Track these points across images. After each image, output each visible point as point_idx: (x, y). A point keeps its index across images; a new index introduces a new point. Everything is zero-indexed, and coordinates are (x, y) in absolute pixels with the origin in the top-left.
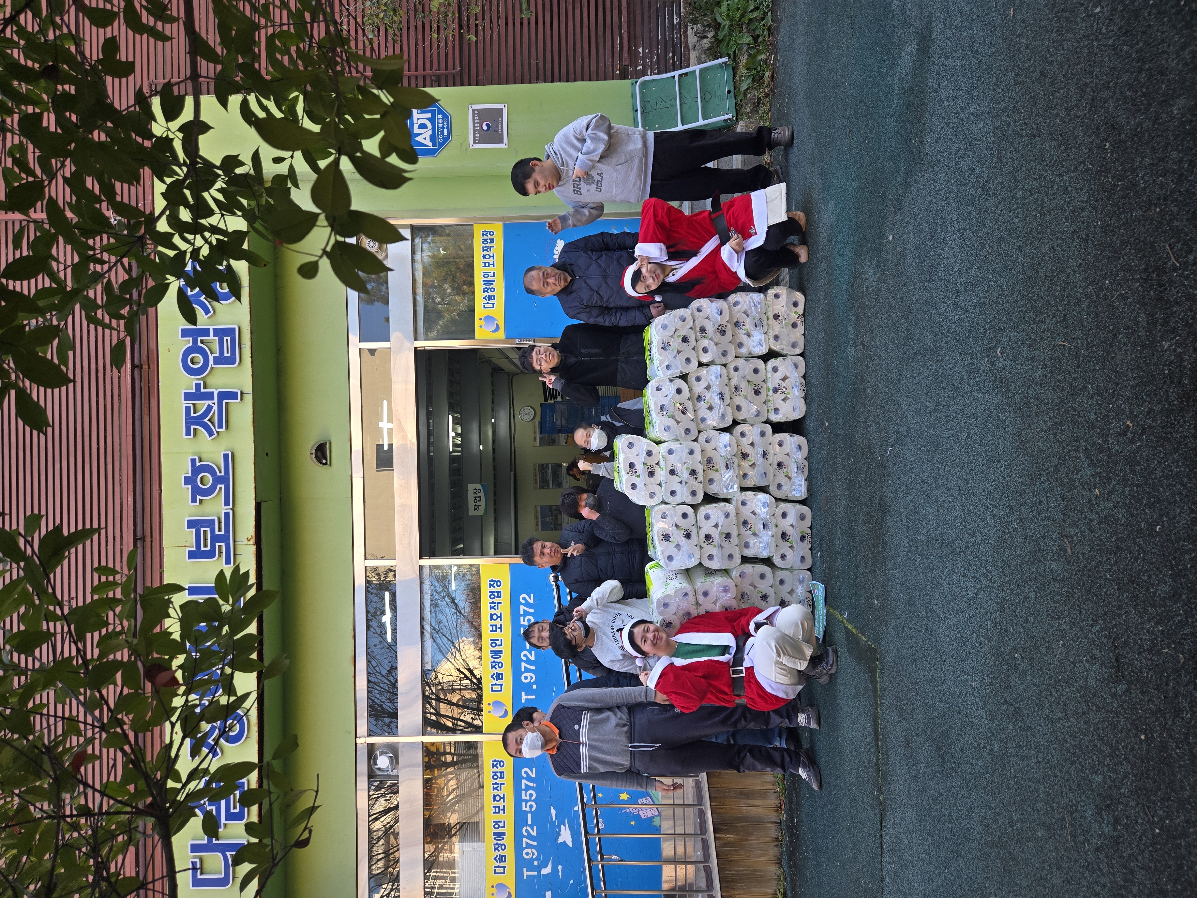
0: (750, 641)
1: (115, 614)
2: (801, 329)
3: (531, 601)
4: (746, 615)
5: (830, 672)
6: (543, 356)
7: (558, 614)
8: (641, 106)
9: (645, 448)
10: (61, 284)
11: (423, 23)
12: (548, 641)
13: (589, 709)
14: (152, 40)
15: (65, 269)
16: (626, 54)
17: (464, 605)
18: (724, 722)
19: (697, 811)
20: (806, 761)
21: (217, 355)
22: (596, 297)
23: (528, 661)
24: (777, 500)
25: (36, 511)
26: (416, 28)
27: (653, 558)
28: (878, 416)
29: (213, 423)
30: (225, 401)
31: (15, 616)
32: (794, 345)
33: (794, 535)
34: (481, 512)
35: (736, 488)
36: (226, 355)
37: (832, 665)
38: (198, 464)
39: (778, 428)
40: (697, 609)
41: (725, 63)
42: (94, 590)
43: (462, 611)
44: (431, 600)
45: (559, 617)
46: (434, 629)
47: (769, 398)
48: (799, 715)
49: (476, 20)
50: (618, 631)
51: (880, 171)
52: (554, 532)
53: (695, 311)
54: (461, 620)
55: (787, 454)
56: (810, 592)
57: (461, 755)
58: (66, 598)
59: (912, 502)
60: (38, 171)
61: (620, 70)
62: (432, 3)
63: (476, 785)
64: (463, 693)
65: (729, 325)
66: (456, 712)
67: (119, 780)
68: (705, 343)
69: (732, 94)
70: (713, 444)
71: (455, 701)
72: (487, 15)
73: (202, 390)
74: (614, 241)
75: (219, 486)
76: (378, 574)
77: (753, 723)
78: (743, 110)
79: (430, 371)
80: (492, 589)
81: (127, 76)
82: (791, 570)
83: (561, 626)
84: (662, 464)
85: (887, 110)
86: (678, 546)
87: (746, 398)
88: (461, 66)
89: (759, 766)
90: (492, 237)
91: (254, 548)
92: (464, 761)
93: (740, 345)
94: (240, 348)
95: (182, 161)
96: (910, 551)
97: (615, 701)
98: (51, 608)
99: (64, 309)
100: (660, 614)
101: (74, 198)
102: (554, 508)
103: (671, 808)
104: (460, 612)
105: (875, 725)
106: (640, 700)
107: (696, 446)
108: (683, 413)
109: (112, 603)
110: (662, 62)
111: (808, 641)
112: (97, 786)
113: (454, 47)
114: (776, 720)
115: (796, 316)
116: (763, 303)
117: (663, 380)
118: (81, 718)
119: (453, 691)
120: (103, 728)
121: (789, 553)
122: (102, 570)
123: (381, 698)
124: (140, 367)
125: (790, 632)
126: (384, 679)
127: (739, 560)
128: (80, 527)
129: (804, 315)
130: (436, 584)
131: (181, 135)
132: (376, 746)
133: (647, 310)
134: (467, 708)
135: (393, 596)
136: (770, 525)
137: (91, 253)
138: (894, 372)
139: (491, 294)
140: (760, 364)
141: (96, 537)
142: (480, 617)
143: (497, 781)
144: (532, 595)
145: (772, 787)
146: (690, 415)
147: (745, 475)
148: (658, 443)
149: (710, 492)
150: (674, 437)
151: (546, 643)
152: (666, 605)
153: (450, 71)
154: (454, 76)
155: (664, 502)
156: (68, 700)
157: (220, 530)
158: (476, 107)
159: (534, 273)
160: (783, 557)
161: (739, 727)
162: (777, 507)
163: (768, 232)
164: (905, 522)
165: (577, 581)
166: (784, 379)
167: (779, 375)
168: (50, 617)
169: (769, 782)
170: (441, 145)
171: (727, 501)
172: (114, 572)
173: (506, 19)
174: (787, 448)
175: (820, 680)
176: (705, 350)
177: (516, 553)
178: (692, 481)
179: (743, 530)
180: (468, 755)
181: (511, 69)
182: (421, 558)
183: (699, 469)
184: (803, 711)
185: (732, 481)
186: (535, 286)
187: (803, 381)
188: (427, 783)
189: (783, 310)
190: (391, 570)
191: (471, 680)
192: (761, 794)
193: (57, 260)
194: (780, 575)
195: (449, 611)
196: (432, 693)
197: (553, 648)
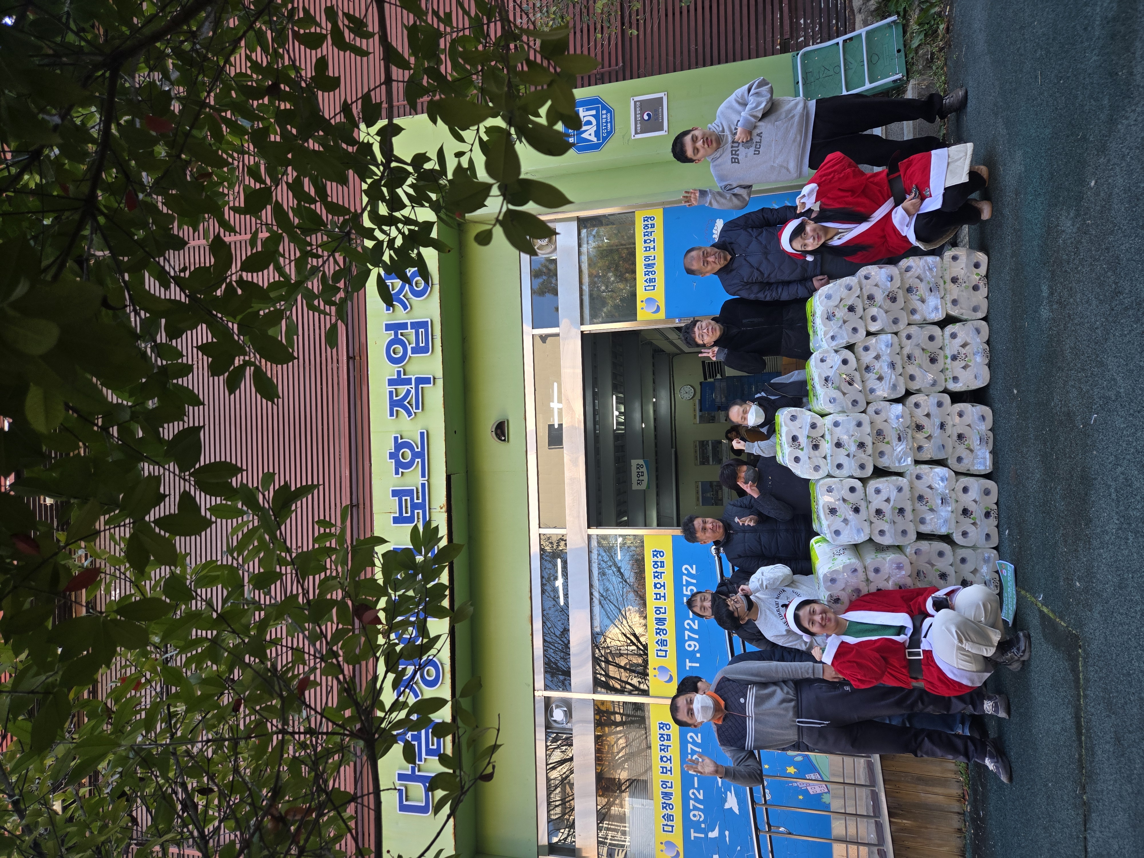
0: (927, 621)
1: (331, 560)
2: (984, 291)
3: (694, 572)
4: (922, 595)
5: (1022, 659)
6: (705, 331)
7: (721, 585)
8: (803, 78)
9: (809, 421)
10: (287, 278)
11: (588, 26)
12: (710, 610)
13: (754, 683)
14: (353, 55)
15: (290, 263)
16: (787, 28)
17: (629, 575)
18: (899, 703)
19: (869, 792)
20: (993, 751)
21: (414, 345)
22: (756, 274)
23: (692, 630)
24: (957, 473)
25: (271, 470)
26: (582, 32)
27: (819, 532)
28: (1080, 380)
29: (411, 405)
30: (421, 386)
31: (256, 560)
32: (975, 309)
33: (978, 512)
34: (644, 486)
35: (909, 460)
36: (421, 345)
37: (1024, 652)
38: (400, 441)
39: (957, 397)
40: (868, 585)
41: (894, 22)
42: (315, 540)
43: (628, 581)
44: (599, 569)
45: (721, 588)
46: (602, 596)
47: (947, 366)
48: (985, 702)
49: (637, 15)
50: (783, 606)
51: (1078, 111)
52: (714, 507)
53: (863, 279)
54: (627, 588)
55: (969, 425)
56: (997, 572)
57: (628, 716)
58: (294, 546)
59: (1122, 473)
60: (268, 181)
61: (780, 44)
62: (597, 5)
63: (644, 745)
64: (629, 657)
65: (900, 292)
66: (624, 675)
67: (335, 706)
68: (874, 311)
69: (902, 53)
70: (883, 416)
71: (622, 664)
72: (648, 9)
73: (403, 377)
74: (775, 216)
75: (417, 460)
76: (551, 543)
77: (931, 707)
78: (915, 68)
79: (595, 355)
80: (655, 559)
81: (334, 90)
82: (974, 548)
83: (724, 597)
84: (828, 437)
85: (1086, 44)
86: (845, 521)
87: (920, 366)
88: (623, 62)
89: (939, 752)
90: (652, 222)
91: (445, 515)
92: (632, 722)
93: (913, 312)
94: (432, 339)
95: (380, 162)
96: (1121, 529)
97: (780, 676)
98: (283, 554)
99: (289, 298)
100: (828, 589)
101: (296, 202)
102: (715, 484)
103: (842, 787)
104: (626, 581)
105: (1077, 718)
106: (807, 676)
107: (864, 417)
108: (850, 384)
109: (329, 551)
110: (825, 30)
111: (994, 626)
112: (319, 710)
113: (616, 44)
114: (957, 707)
115: (978, 278)
116: (939, 266)
117: (827, 351)
118: (306, 650)
119: (621, 655)
120: (322, 659)
121: (972, 531)
122: (322, 523)
123: (555, 657)
124: (354, 358)
125: (971, 614)
126: (558, 640)
127: (914, 537)
128: (304, 483)
129: (987, 276)
130: (604, 554)
131: (378, 138)
132: (552, 700)
133: (810, 283)
134: (634, 671)
135: (565, 563)
136: (950, 500)
137: (309, 248)
138: (1099, 331)
139: (651, 276)
140: (936, 330)
141: (316, 492)
142: (644, 586)
143: (664, 743)
144: (694, 566)
145: (954, 776)
146: (857, 386)
147: (920, 448)
148: (822, 416)
149: (880, 466)
150: (840, 409)
151: (709, 613)
152: (833, 581)
153: (614, 67)
154: (617, 72)
155: (829, 476)
156: (296, 634)
157: (418, 499)
158: (637, 99)
159: (694, 253)
160: (965, 534)
161: (916, 710)
162: (957, 481)
163: (944, 195)
164: (1114, 496)
165: (740, 556)
166: (964, 346)
167: (959, 341)
168: (281, 562)
169: (952, 771)
170: (605, 139)
171: (900, 474)
172: (330, 524)
173: (666, 10)
174: (967, 419)
175: (1011, 667)
176: (874, 319)
177: (678, 525)
178: (861, 454)
179: (918, 505)
180: (635, 716)
181: (671, 58)
182: (589, 527)
183: (868, 441)
184: (990, 699)
185: (905, 453)
186: (695, 266)
187: (987, 347)
188: (598, 739)
189: (963, 272)
190: (562, 540)
191: (637, 646)
192: (943, 782)
193: (283, 256)
194: (962, 553)
195: (615, 580)
196: (602, 656)
197: (716, 618)
